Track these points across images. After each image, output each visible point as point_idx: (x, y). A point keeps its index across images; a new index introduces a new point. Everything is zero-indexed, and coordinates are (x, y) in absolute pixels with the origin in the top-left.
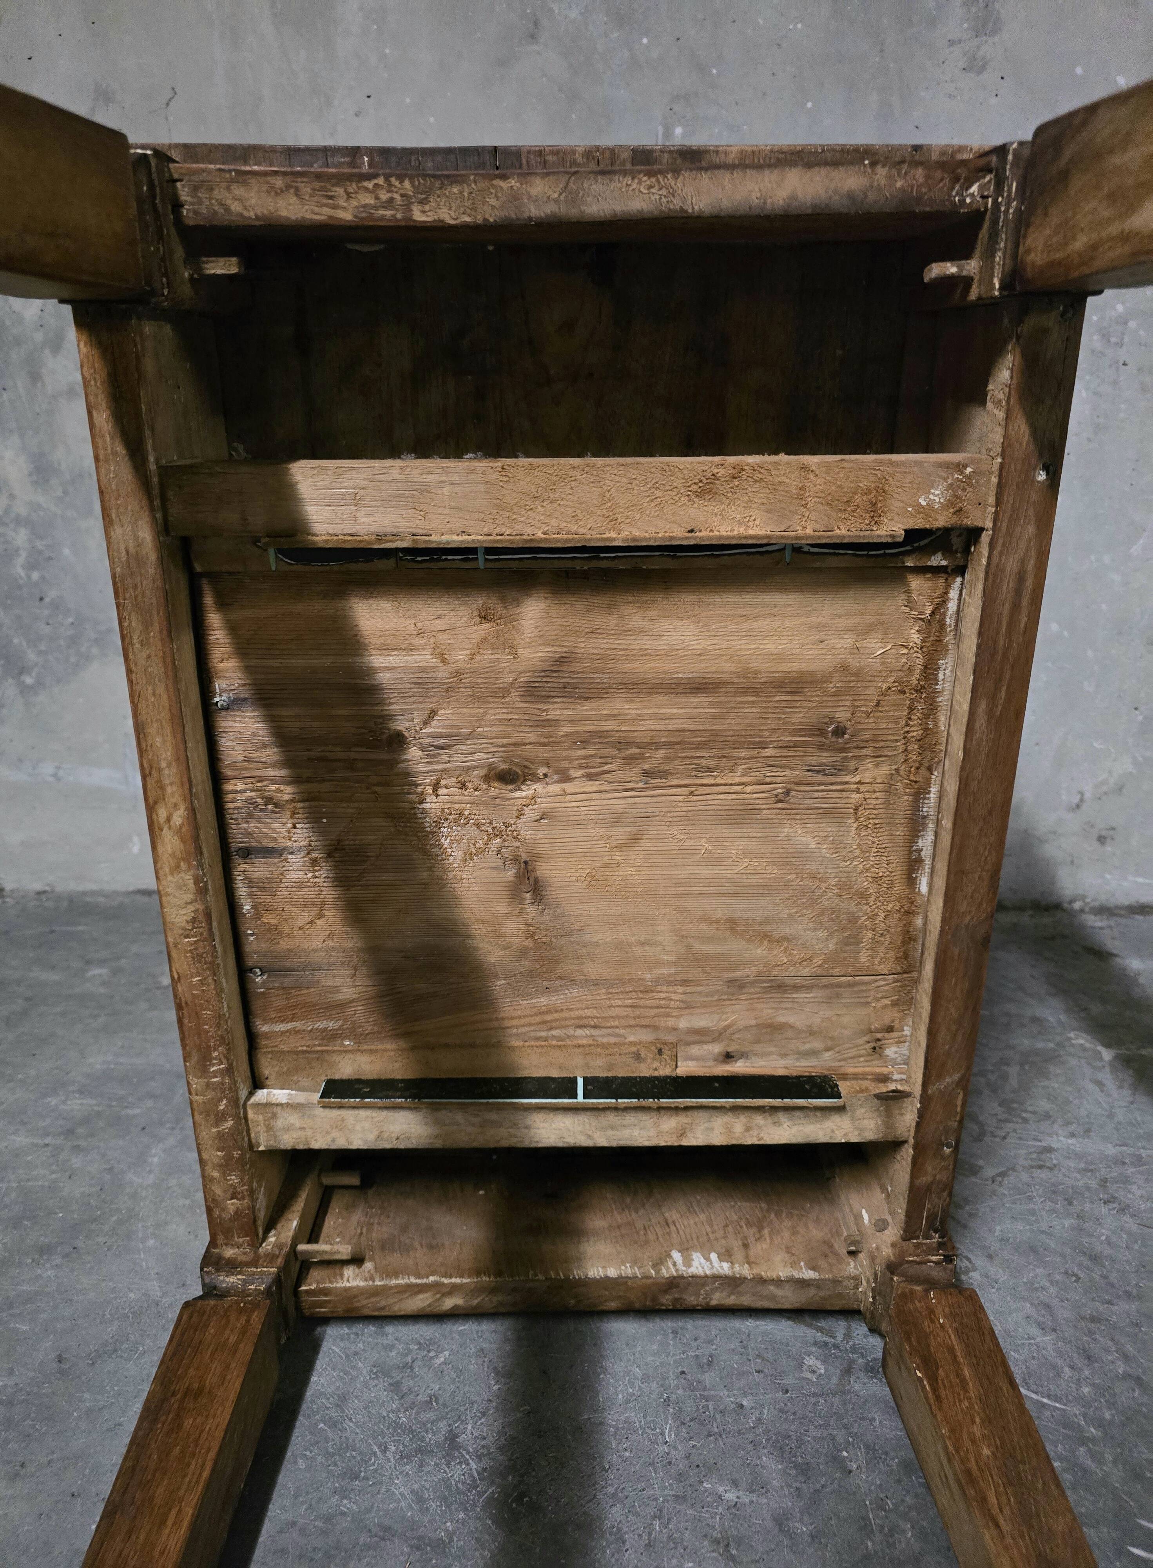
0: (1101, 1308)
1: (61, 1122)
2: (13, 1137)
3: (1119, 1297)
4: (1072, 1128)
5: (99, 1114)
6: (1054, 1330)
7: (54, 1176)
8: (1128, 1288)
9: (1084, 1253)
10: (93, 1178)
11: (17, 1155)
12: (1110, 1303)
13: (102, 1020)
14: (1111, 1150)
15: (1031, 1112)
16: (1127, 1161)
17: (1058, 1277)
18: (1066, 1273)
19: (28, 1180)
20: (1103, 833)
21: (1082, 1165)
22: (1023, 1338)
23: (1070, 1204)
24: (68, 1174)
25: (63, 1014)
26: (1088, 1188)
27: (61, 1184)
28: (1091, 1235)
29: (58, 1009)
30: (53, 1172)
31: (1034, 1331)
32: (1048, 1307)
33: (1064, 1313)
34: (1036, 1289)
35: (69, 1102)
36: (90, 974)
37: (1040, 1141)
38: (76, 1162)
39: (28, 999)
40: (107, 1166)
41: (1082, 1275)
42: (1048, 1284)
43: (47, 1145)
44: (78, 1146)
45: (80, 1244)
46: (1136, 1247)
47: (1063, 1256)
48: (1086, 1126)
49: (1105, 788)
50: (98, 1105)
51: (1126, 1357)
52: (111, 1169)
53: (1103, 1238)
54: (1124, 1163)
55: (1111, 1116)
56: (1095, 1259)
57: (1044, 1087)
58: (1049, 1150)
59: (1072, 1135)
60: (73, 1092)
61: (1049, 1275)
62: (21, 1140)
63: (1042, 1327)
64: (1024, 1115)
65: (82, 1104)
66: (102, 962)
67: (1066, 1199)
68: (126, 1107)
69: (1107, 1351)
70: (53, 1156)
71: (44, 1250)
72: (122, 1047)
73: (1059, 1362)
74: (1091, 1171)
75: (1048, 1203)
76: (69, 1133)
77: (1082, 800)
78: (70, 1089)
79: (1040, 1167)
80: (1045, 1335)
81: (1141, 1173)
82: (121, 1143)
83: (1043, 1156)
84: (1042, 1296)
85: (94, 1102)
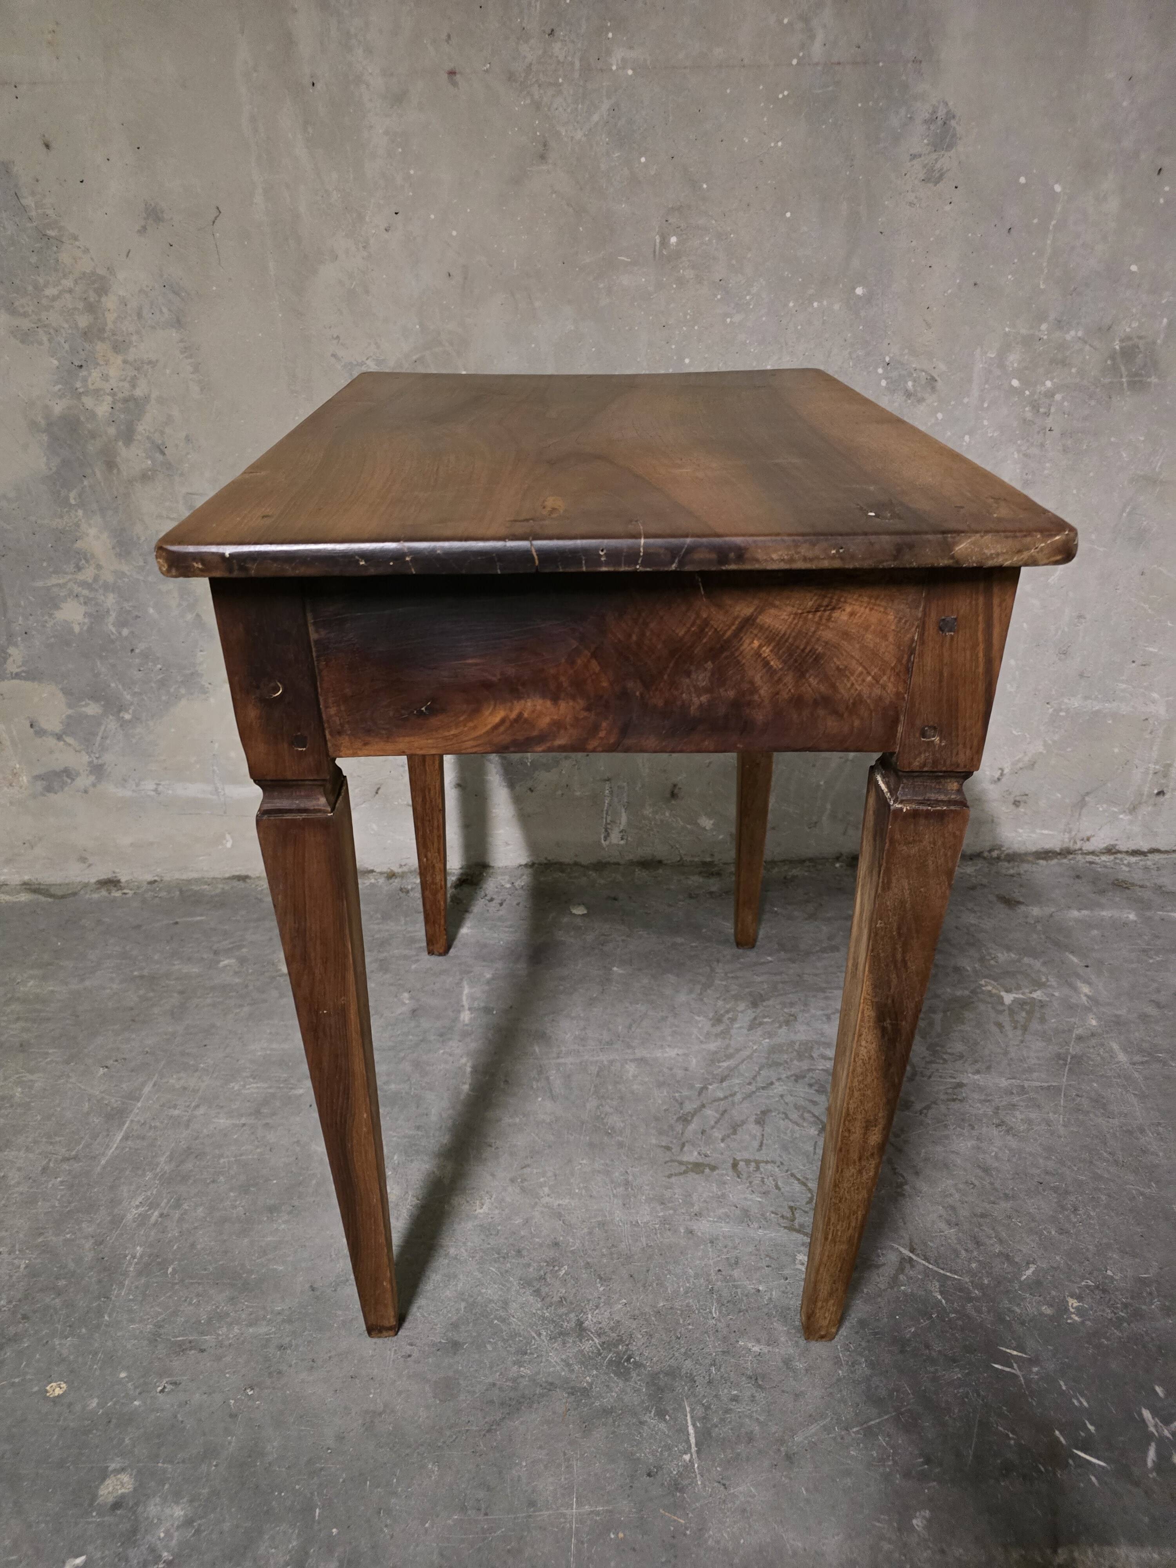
0: (988, 1206)
1: (248, 1104)
2: (216, 1120)
3: (1000, 1198)
4: (977, 1066)
5: (273, 1095)
6: (957, 1225)
7: (259, 1150)
8: (1007, 1192)
9: (979, 1167)
10: (287, 1151)
11: (225, 1135)
12: (994, 1203)
13: (246, 1009)
14: (1004, 1083)
15: (950, 1054)
16: (1014, 1092)
17: (961, 1186)
18: (966, 1182)
19: (241, 1155)
20: (1018, 799)
21: (983, 1097)
22: (936, 1232)
23: (973, 1128)
24: (268, 1148)
25: (214, 1005)
26: (985, 1115)
27: (267, 1156)
28: (984, 1152)
29: (209, 1001)
30: (257, 1147)
31: (943, 1225)
32: (953, 1208)
33: (964, 1212)
34: (946, 1196)
35: (248, 1087)
36: (222, 964)
37: (954, 1078)
38: (271, 1137)
39: (181, 993)
40: (296, 1140)
41: (976, 1183)
42: (954, 1191)
43: (244, 1125)
44: (267, 1124)
45: (296, 1204)
46: (1014, 1160)
47: (965, 1170)
48: (988, 1064)
49: (1020, 765)
50: (270, 1087)
51: (1001, 1241)
52: (298, 1142)
53: (993, 1154)
54: (1012, 1093)
55: (1006, 1053)
56: (986, 1170)
57: (961, 1031)
58: (960, 1085)
59: (978, 1072)
60: (248, 1077)
61: (956, 1184)
62: (223, 1122)
63: (949, 1223)
64: (945, 1056)
65: (258, 1087)
66: (228, 952)
67: (970, 1125)
68: (292, 1088)
69: (990, 1238)
70: (253, 1133)
71: (272, 1209)
72: (271, 1033)
73: (958, 1246)
74: (989, 1101)
75: (958, 1129)
76: (257, 1113)
77: (1002, 774)
78: (244, 1074)
79: (954, 1100)
80: (950, 1228)
81: (1022, 1100)
82: (298, 1119)
83: (956, 1091)
84: (950, 1200)
85: (266, 1085)
